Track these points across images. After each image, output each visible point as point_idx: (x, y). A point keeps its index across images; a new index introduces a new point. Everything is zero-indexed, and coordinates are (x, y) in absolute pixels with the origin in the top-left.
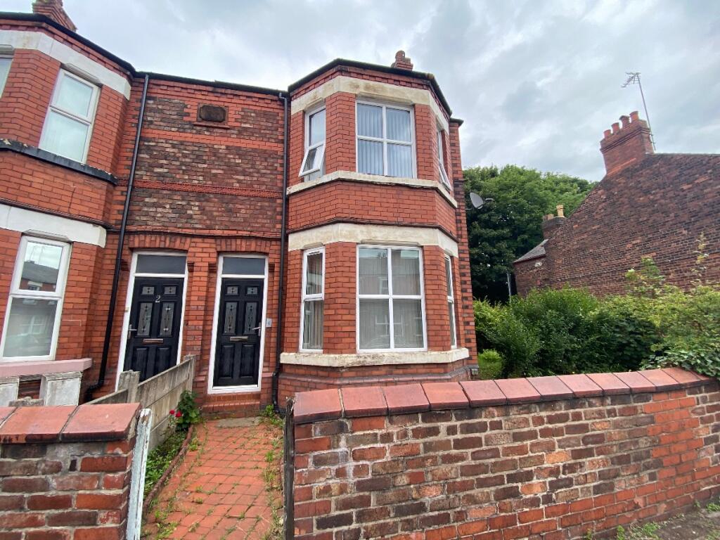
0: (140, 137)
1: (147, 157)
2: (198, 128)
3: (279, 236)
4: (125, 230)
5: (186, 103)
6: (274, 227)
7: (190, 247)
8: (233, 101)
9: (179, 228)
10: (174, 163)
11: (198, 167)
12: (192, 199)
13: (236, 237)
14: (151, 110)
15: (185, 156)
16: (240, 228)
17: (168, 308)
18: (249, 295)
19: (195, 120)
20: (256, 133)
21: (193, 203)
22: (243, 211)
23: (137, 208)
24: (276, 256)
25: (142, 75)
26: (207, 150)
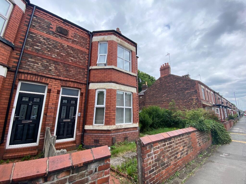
0: (29, 31)
1: (31, 40)
2: (56, 35)
3: (85, 83)
4: (18, 71)
5: (51, 23)
6: (84, 79)
7: (49, 82)
8: (71, 29)
9: (45, 74)
10: (44, 46)
11: (55, 50)
12: (52, 63)
13: (69, 81)
14: (35, 21)
15: (50, 45)
16: (71, 78)
17: (36, 107)
18: (72, 104)
19: (55, 31)
20: (79, 43)
21: (52, 65)
22: (72, 71)
23: (24, 62)
24: (84, 90)
25: (33, 6)
26: (59, 45)
